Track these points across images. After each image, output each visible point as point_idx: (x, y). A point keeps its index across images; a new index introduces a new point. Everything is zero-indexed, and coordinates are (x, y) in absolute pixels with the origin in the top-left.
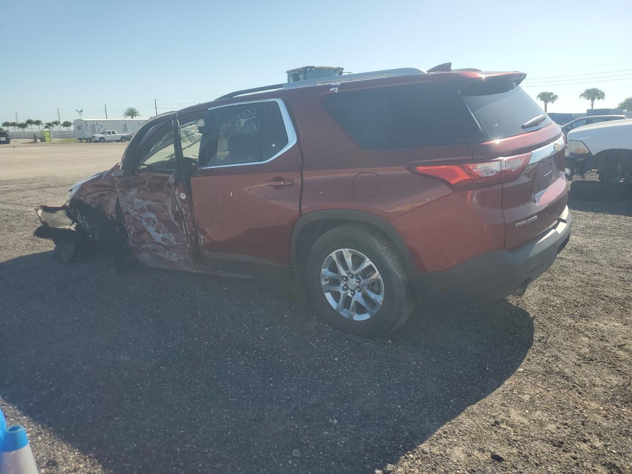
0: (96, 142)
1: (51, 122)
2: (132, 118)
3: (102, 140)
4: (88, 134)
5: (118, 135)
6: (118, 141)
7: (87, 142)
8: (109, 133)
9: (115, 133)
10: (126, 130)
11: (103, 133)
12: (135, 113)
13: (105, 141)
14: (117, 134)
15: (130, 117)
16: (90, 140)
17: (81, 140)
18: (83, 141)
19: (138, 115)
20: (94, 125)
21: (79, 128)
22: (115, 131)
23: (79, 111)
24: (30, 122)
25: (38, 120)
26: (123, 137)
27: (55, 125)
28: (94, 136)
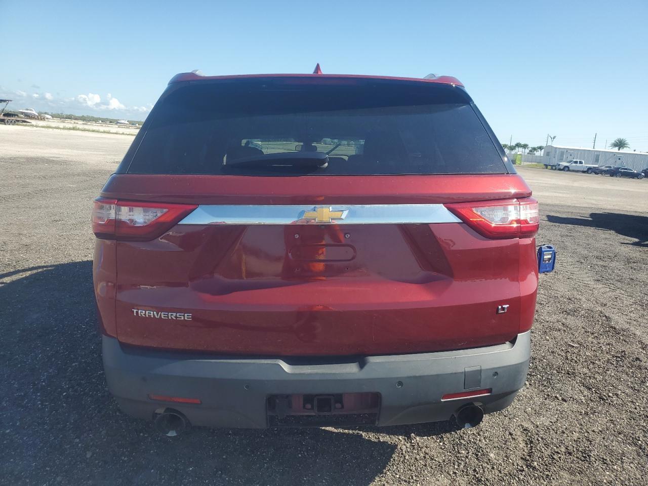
0: (560, 170)
1: (536, 146)
2: (619, 150)
3: (566, 169)
4: (554, 162)
5: (586, 165)
6: (584, 172)
7: (552, 169)
8: (576, 162)
9: (582, 163)
10: (597, 161)
11: (570, 162)
12: (624, 144)
13: (569, 170)
14: (583, 164)
15: (617, 148)
16: (556, 168)
17: (546, 166)
18: (550, 167)
19: (626, 147)
20: (563, 153)
21: (548, 154)
22: (583, 161)
23: (552, 137)
24: (518, 145)
25: (526, 143)
26: (590, 169)
27: (539, 150)
28: (559, 164)
